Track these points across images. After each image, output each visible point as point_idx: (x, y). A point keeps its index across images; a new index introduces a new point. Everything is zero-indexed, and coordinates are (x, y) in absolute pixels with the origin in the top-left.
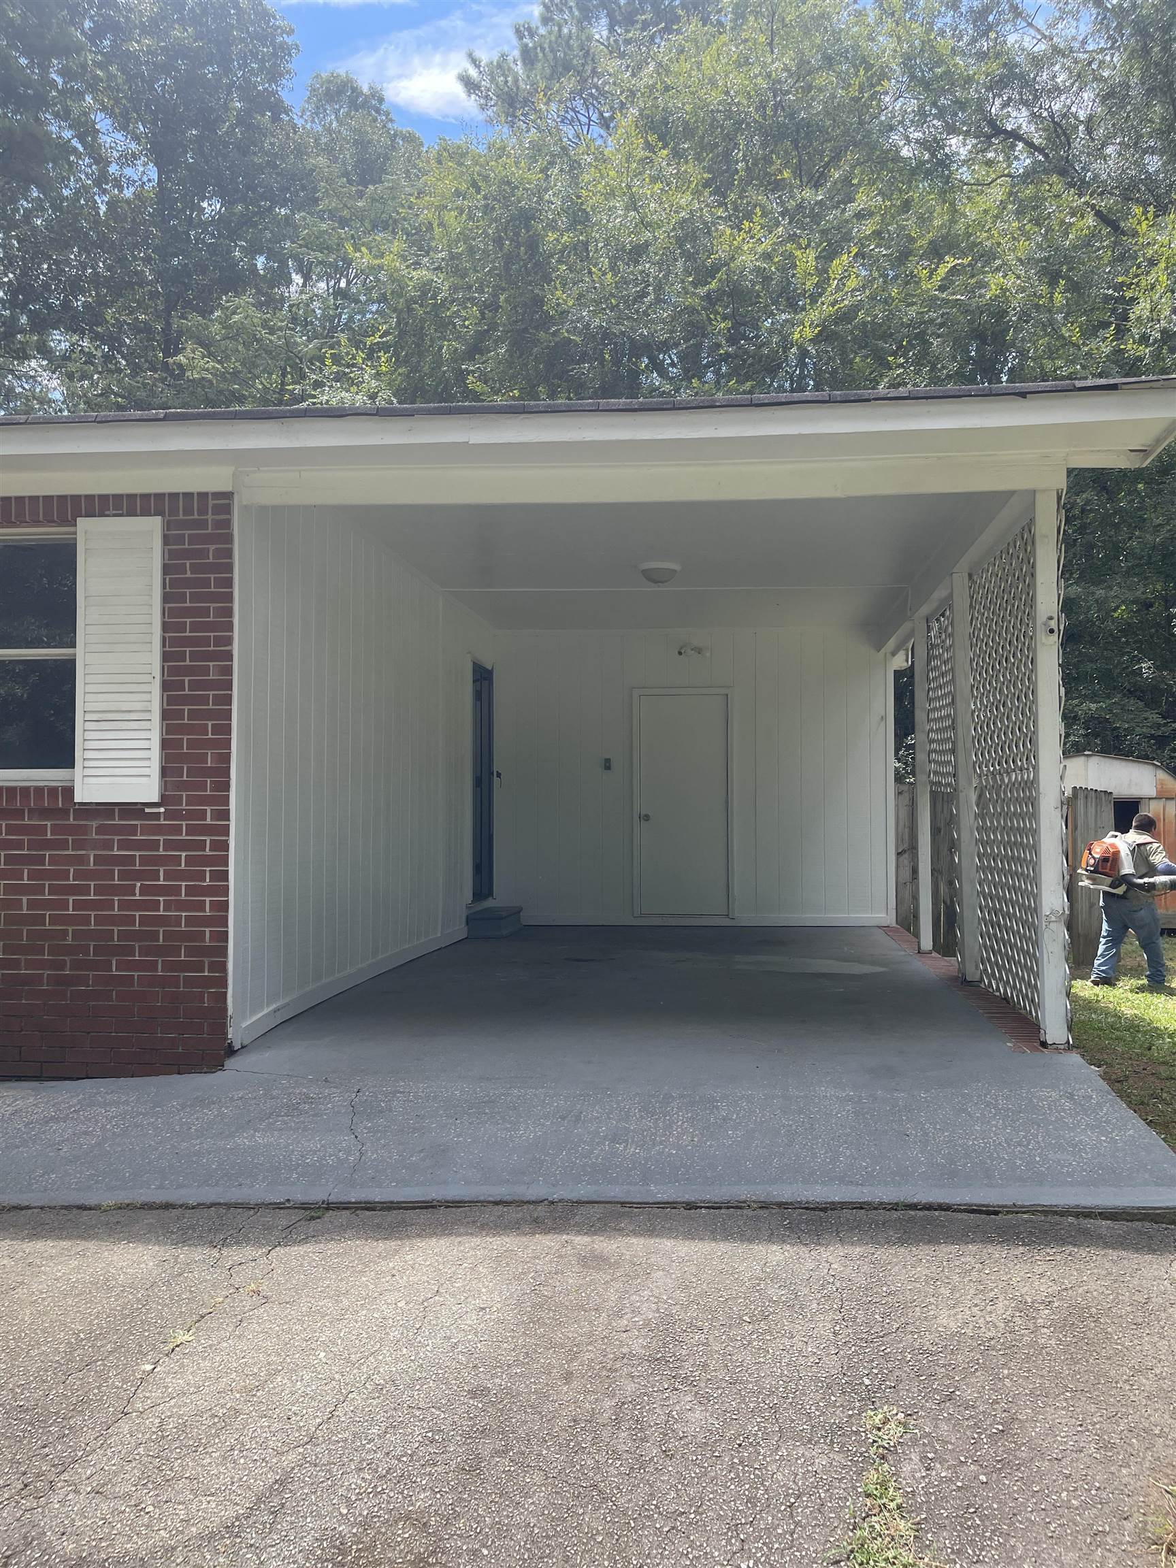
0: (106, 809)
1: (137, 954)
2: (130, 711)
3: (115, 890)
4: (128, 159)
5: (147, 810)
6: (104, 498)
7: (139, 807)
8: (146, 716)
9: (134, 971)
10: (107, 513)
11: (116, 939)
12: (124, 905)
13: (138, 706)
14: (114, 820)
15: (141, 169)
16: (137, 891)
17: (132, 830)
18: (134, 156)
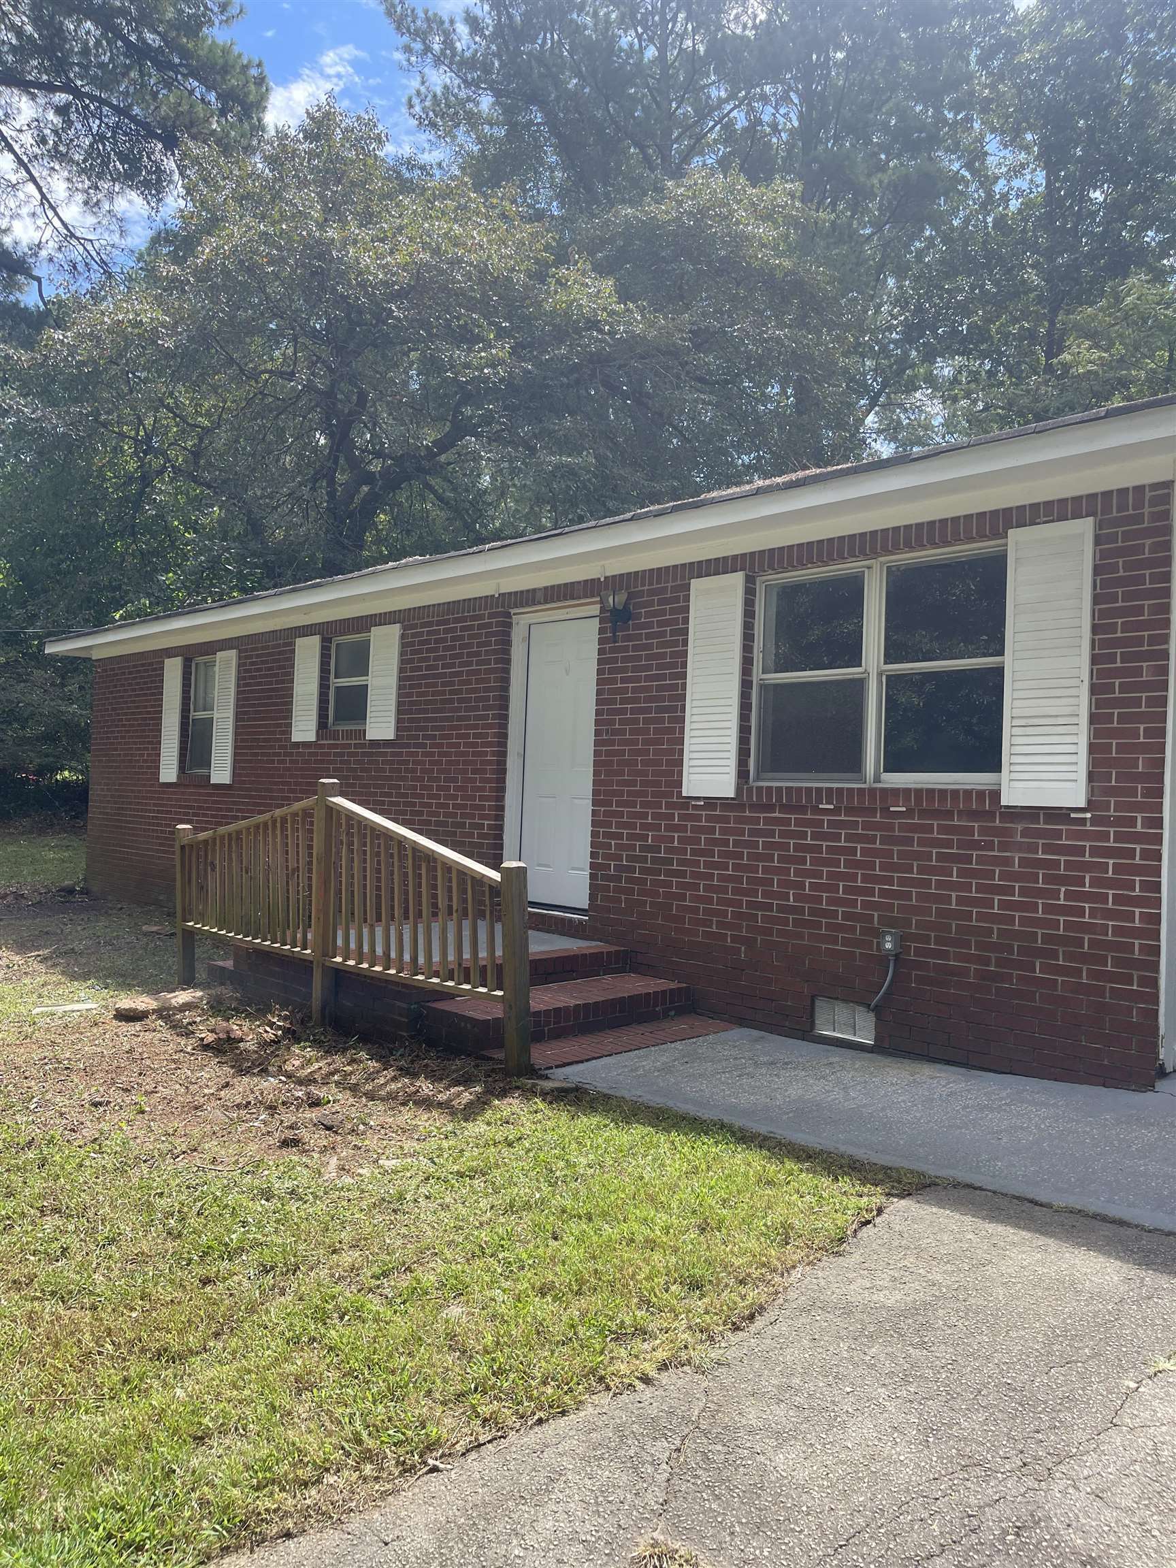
0: (1032, 813)
1: (1061, 959)
2: (1057, 716)
3: (1040, 893)
4: (1017, 171)
5: (1073, 815)
6: (1035, 507)
7: (1064, 811)
8: (1074, 720)
9: (1059, 976)
10: (1038, 520)
11: (1039, 942)
12: (1048, 909)
13: (1068, 710)
14: (1039, 824)
15: (1029, 177)
16: (1062, 896)
17: (1058, 834)
18: (1023, 166)
